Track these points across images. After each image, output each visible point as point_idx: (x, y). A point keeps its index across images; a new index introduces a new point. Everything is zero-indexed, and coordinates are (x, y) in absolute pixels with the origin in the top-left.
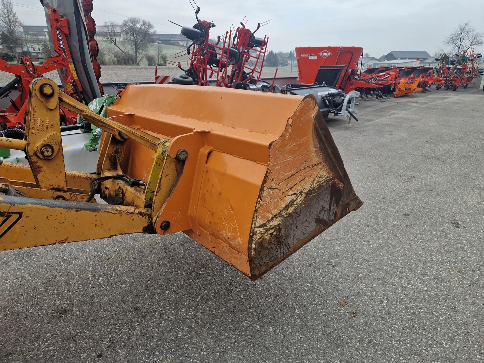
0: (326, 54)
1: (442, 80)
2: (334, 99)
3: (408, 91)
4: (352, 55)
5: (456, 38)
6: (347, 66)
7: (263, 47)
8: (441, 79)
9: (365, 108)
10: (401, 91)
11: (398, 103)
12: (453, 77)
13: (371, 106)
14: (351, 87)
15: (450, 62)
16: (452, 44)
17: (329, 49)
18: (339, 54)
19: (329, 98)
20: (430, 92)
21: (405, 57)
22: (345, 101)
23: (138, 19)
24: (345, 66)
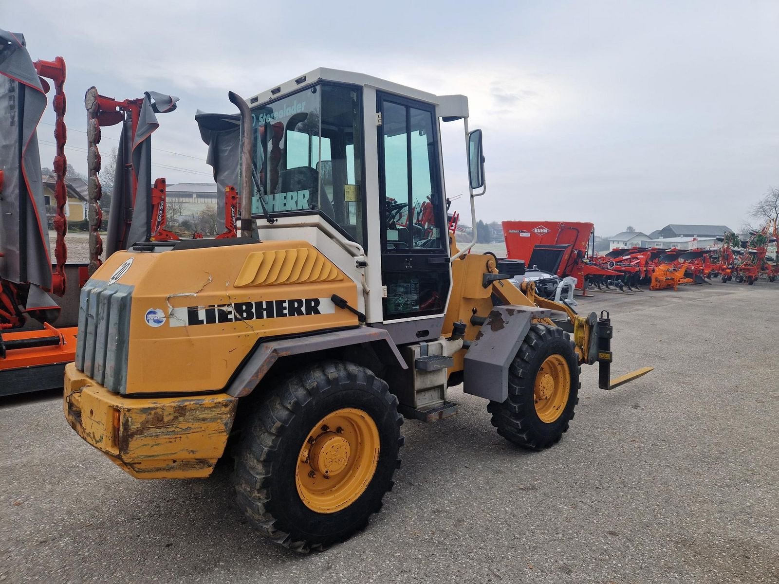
0: (542, 231)
1: (726, 269)
2: (546, 286)
3: (671, 282)
4: (577, 232)
5: (768, 207)
6: (572, 246)
7: (453, 224)
8: (725, 267)
9: (600, 301)
10: (659, 282)
11: (651, 297)
12: (745, 265)
13: (610, 299)
14: (579, 273)
15: (740, 243)
16: (762, 216)
17: (547, 224)
18: (560, 230)
19: (539, 285)
20: (711, 284)
21: (691, 233)
22: (558, 288)
24: (569, 246)
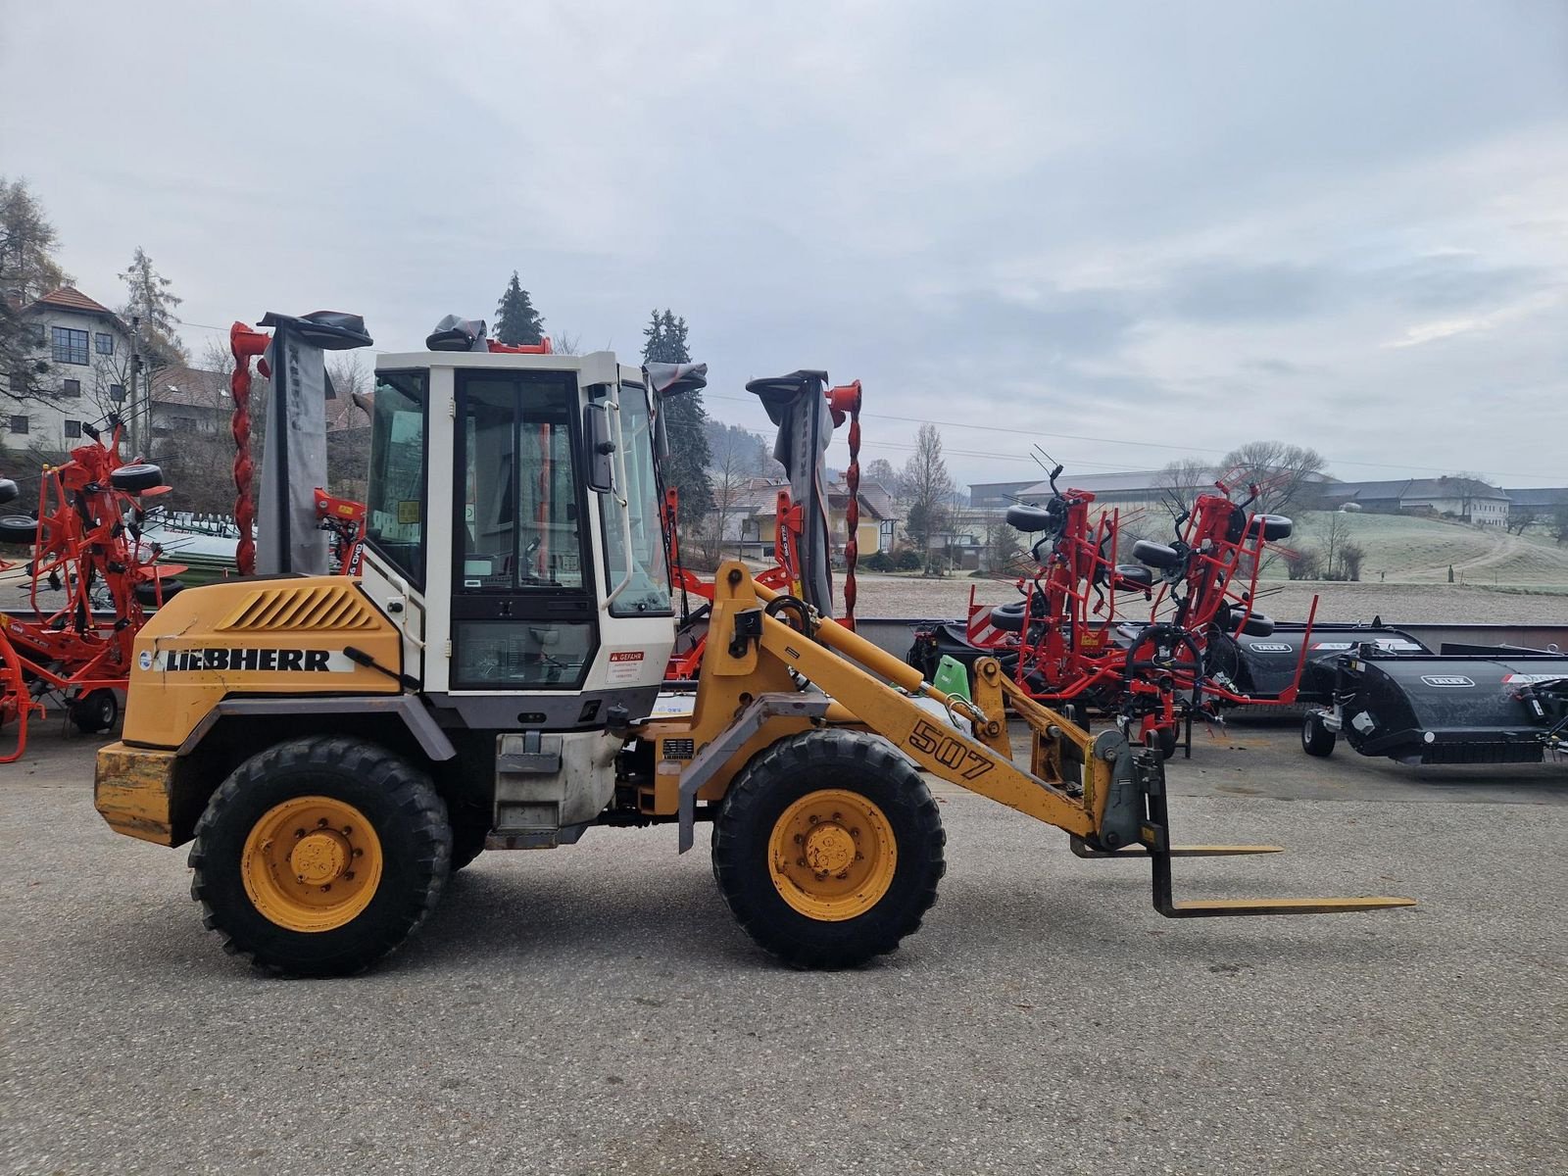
23: (1275, 446)
